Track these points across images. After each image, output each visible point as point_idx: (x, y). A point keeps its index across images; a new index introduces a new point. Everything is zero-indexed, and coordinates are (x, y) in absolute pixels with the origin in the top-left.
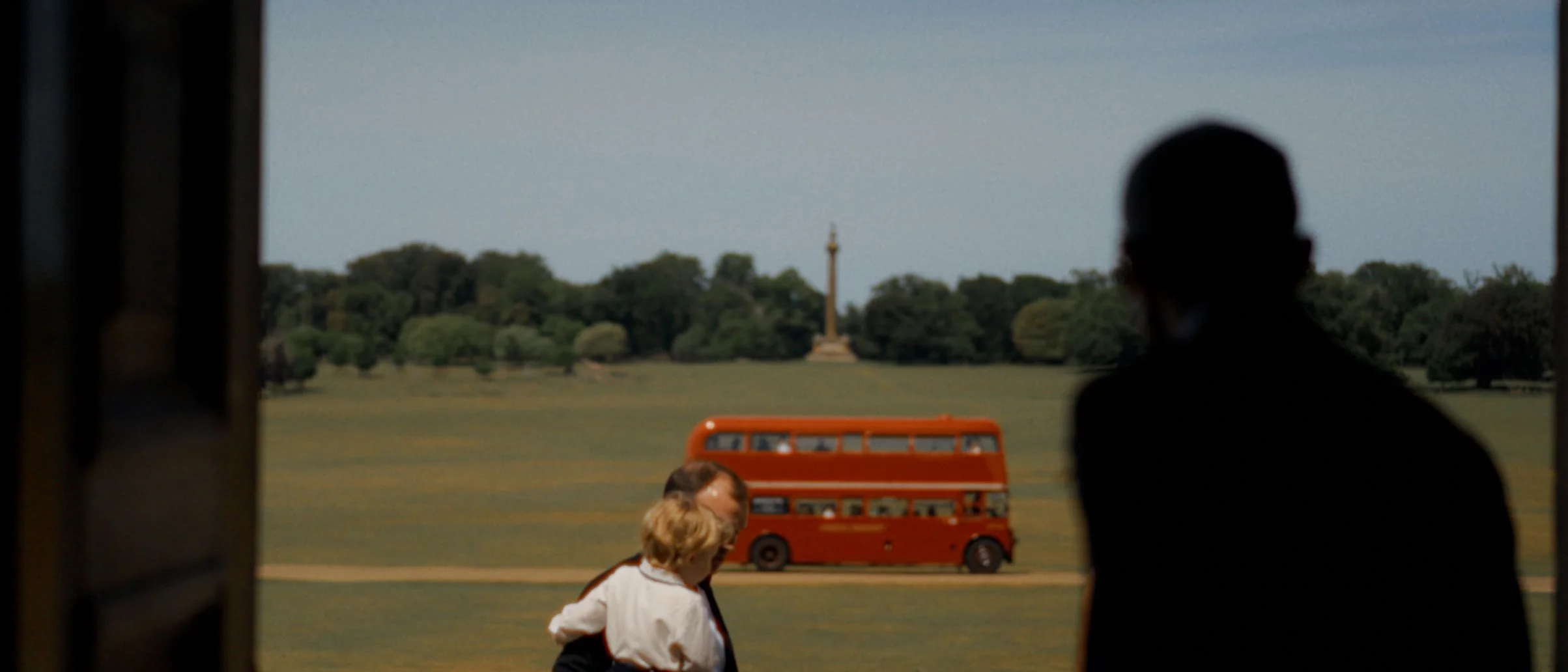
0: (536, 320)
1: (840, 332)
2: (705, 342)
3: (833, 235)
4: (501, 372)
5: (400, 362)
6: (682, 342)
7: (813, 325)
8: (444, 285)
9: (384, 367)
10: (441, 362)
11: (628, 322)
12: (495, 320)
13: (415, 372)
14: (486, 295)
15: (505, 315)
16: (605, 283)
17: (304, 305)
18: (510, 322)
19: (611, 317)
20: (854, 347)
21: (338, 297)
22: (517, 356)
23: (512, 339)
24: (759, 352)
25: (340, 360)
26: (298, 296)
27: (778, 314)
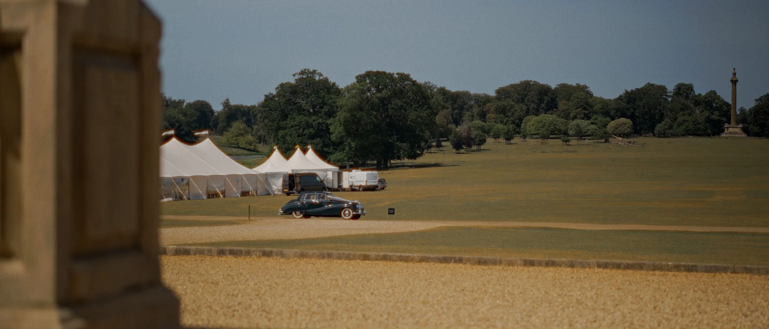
0: (587, 117)
1: (738, 123)
2: (671, 127)
3: (734, 74)
4: (573, 142)
5: (524, 137)
6: (659, 127)
7: (724, 119)
8: (541, 101)
9: (517, 140)
10: (545, 137)
11: (632, 117)
12: (567, 116)
13: (531, 142)
14: (562, 105)
15: (572, 115)
16: (620, 98)
17: (476, 110)
18: (575, 118)
19: (624, 115)
20: (745, 130)
21: (492, 106)
22: (581, 135)
23: (578, 125)
24: (697, 133)
25: (496, 136)
26: (471, 107)
27: (707, 113)
